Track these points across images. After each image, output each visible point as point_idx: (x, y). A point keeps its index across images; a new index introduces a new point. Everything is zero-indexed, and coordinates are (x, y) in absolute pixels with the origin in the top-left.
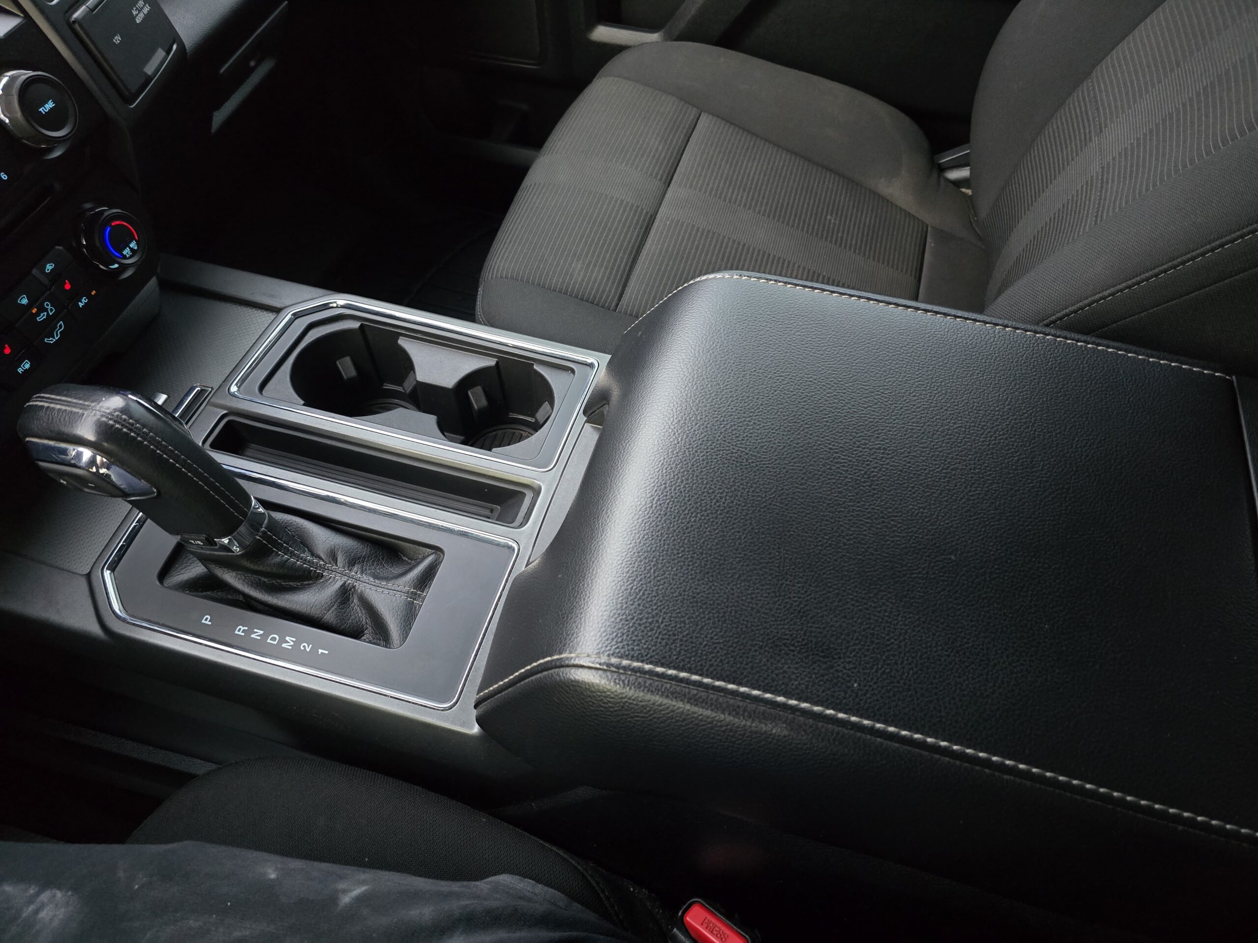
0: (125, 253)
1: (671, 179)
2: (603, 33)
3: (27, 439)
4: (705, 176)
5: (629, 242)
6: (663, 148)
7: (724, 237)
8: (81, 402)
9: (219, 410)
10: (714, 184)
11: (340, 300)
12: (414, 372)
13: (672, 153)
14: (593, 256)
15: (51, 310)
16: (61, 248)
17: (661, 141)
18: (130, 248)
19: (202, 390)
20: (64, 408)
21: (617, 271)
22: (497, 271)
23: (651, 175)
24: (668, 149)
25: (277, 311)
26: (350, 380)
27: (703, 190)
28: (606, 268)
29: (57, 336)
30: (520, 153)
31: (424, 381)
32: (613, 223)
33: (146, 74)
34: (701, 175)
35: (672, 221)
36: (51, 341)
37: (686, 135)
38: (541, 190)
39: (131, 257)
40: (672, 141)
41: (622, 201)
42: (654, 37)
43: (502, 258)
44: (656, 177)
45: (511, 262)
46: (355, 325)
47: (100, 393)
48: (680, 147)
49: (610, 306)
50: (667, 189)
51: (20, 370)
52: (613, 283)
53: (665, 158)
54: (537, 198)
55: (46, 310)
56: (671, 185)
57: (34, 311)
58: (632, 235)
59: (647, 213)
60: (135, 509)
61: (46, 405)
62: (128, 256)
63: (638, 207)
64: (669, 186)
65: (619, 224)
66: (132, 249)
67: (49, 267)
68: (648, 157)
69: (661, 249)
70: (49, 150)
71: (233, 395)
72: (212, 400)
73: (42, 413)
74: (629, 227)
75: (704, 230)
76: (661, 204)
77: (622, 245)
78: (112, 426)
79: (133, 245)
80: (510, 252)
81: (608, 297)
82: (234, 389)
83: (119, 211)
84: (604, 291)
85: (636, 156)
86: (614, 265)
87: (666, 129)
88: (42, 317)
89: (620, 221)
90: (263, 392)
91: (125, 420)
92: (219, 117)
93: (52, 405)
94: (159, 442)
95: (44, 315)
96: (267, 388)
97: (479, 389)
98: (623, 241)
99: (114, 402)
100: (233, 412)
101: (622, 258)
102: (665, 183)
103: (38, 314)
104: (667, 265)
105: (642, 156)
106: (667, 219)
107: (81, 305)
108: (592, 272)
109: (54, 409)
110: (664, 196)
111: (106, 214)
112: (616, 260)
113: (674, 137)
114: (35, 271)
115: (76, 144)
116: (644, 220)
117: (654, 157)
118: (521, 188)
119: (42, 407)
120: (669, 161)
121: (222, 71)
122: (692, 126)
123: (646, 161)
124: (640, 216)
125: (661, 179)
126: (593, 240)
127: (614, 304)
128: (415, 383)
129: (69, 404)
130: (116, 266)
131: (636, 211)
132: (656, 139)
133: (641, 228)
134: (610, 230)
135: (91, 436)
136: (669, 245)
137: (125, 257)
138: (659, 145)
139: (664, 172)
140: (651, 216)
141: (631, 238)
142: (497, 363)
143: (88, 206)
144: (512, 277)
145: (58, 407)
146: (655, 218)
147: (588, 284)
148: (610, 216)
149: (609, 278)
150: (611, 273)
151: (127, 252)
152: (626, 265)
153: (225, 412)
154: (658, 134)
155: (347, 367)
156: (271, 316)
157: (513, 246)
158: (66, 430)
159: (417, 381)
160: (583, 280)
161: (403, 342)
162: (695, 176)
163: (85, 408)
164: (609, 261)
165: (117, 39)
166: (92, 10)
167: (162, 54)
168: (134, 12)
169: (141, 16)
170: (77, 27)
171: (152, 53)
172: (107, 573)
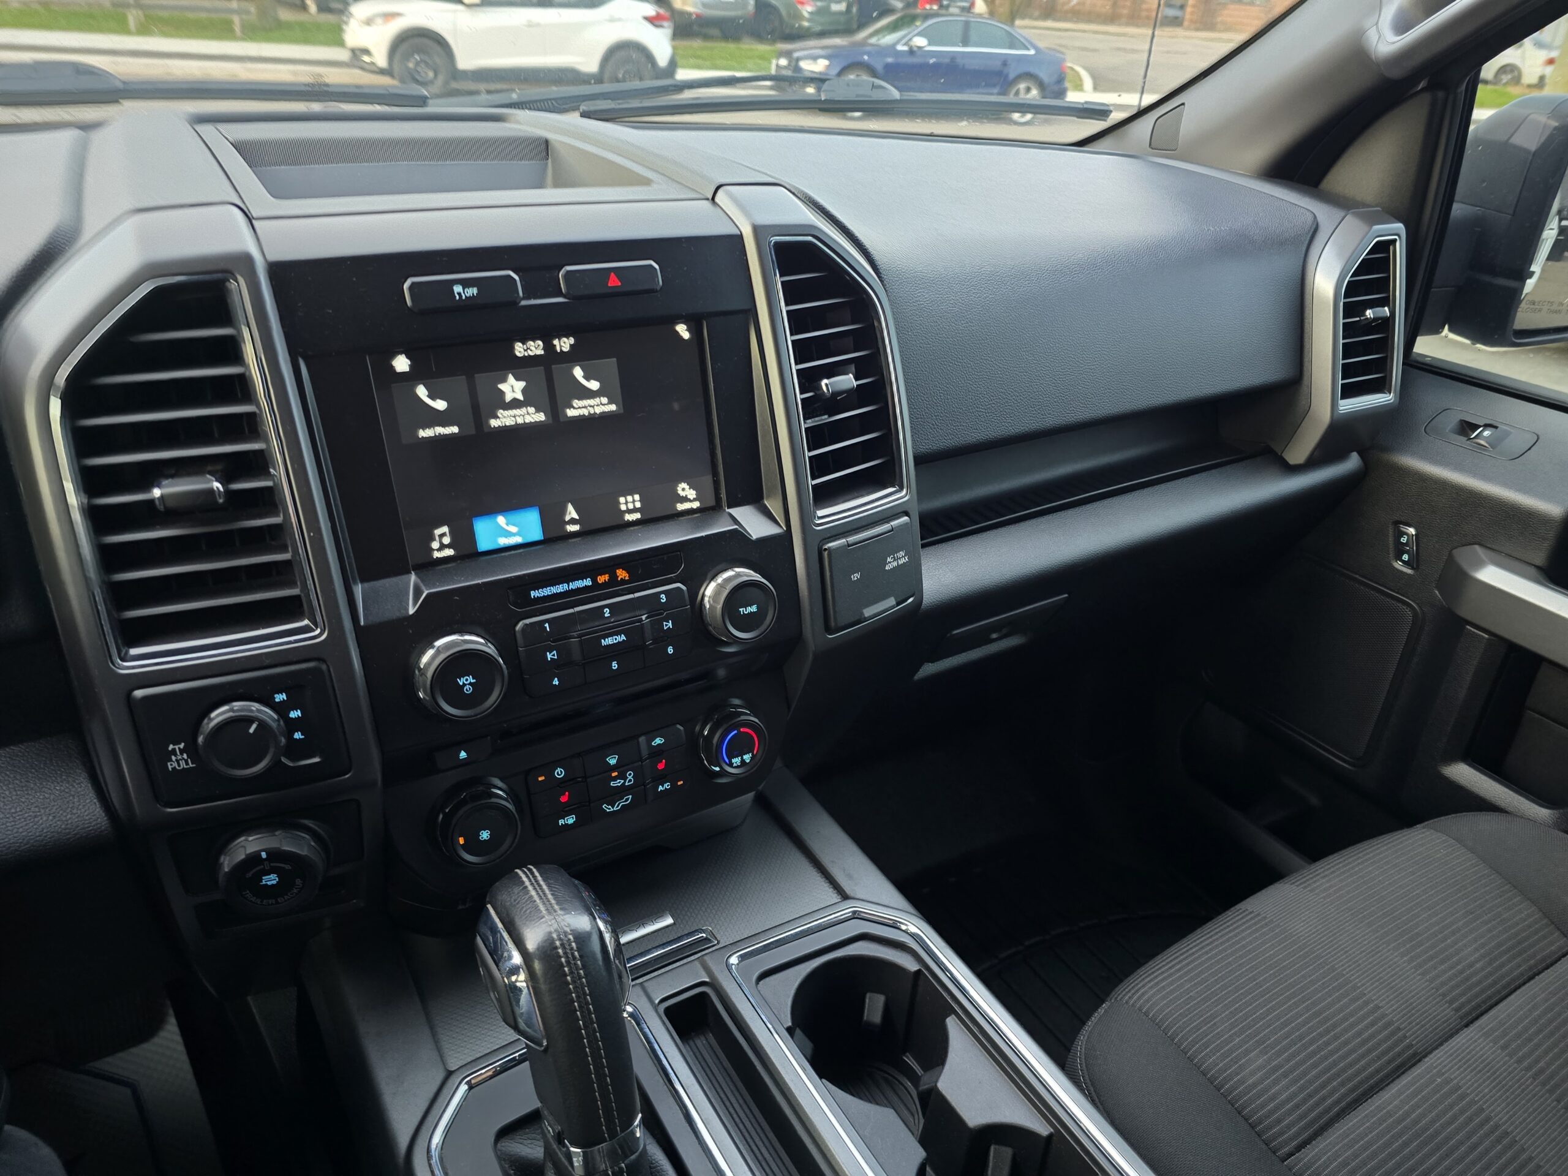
0: (734, 761)
1: (1477, 1018)
2: (1463, 773)
3: (489, 906)
4: (1538, 1045)
5: (1358, 1073)
6: (1483, 969)
7: (1531, 1159)
8: (553, 902)
9: (703, 973)
10: (1549, 1065)
11: (914, 926)
12: (943, 1068)
13: (1495, 983)
14: (1288, 1060)
15: (630, 781)
16: (682, 728)
17: (1483, 956)
18: (742, 758)
19: (706, 939)
20: (536, 898)
21: (1317, 1104)
22: (1139, 998)
23: (1444, 995)
24: (1491, 974)
25: (845, 897)
26: (869, 1024)
27: (1525, 1064)
28: (1301, 1089)
29: (618, 807)
30: (1279, 851)
31: (944, 1092)
32: (1346, 1030)
33: (862, 614)
34: (1530, 1040)
35: (1447, 1082)
36: (608, 808)
37: (1531, 968)
38: (1262, 927)
39: (736, 767)
40: (1502, 965)
41: (1377, 1008)
42: (1543, 814)
43: (1157, 984)
44: (1451, 1002)
45: (1164, 998)
46: (912, 966)
47: (575, 904)
48: (1513, 980)
49: (1279, 1149)
50: (1461, 1029)
51: (561, 822)
52: (1301, 1118)
53: (1480, 982)
54: (1250, 934)
55: (625, 778)
56: (1472, 1028)
57: (614, 774)
58: (1369, 1065)
59: (1410, 1046)
61: (527, 883)
62: (735, 765)
63: (1399, 1029)
64: (1467, 1025)
65: (1354, 1037)
66: (743, 761)
67: (658, 741)
68: (1451, 968)
69: (1407, 1114)
70: (727, 644)
71: (728, 966)
72: (706, 958)
73: (516, 890)
74: (1369, 1051)
75: (1497, 1127)
76: (1441, 1044)
77: (1343, 1070)
78: (556, 948)
79: (747, 758)
80: (1171, 984)
81: (1281, 1133)
82: (734, 960)
83: (756, 720)
84: (1279, 1121)
85: (1431, 958)
86: (1317, 1091)
87: (1499, 945)
88: (618, 783)
89: (1359, 1034)
90: (761, 983)
91: (572, 949)
92: (929, 669)
93: (530, 888)
95: (619, 782)
96: (767, 980)
97: (1007, 1152)
98: (1351, 1065)
99: (581, 922)
100: (714, 984)
101: (1334, 1091)
102: (1461, 1018)
103: (615, 779)
104: (1406, 1144)
105: (1442, 962)
106: (1440, 1074)
107: (661, 788)
108: (1276, 1082)
109: (528, 892)
110: (1451, 1036)
111: (743, 717)
112: (1323, 1086)
113: (1509, 961)
114: (642, 739)
115: (749, 648)
116: (1399, 1054)
117: (1460, 972)
118: (1238, 907)
119: (523, 882)
120: (1483, 991)
121: (955, 632)
122: (1549, 961)
123: (1445, 972)
124: (1396, 1044)
125: (1457, 1010)
126: (1301, 1038)
127: (1286, 1150)
128: (934, 1085)
129: (543, 896)
130: (717, 769)
131: (1393, 1034)
132: (1476, 950)
133: (1389, 1062)
134: (1336, 1038)
135: (531, 945)
136: (1423, 1115)
137: (731, 765)
138: (1477, 961)
139: (1469, 1001)
140: (1415, 1054)
141: (1364, 1068)
142: (1051, 1136)
143: (737, 702)
144: (1153, 1020)
145: (533, 893)
146: (1420, 1061)
147: (1259, 1095)
148: (1345, 1019)
149: (1297, 1106)
150: (1304, 1101)
151: (736, 761)
152: (1338, 1102)
153: (707, 980)
154: (1483, 945)
155: (874, 1007)
156: (834, 897)
157: (1181, 977)
158: (518, 922)
159: (936, 1086)
160: (1254, 1085)
161: (951, 1023)
162: (1519, 1035)
163: (550, 910)
164: (1310, 1082)
165: (856, 576)
166: (849, 545)
167: (892, 601)
168: (889, 560)
169: (895, 564)
170: (826, 553)
171: (884, 597)
172: (464, 1088)
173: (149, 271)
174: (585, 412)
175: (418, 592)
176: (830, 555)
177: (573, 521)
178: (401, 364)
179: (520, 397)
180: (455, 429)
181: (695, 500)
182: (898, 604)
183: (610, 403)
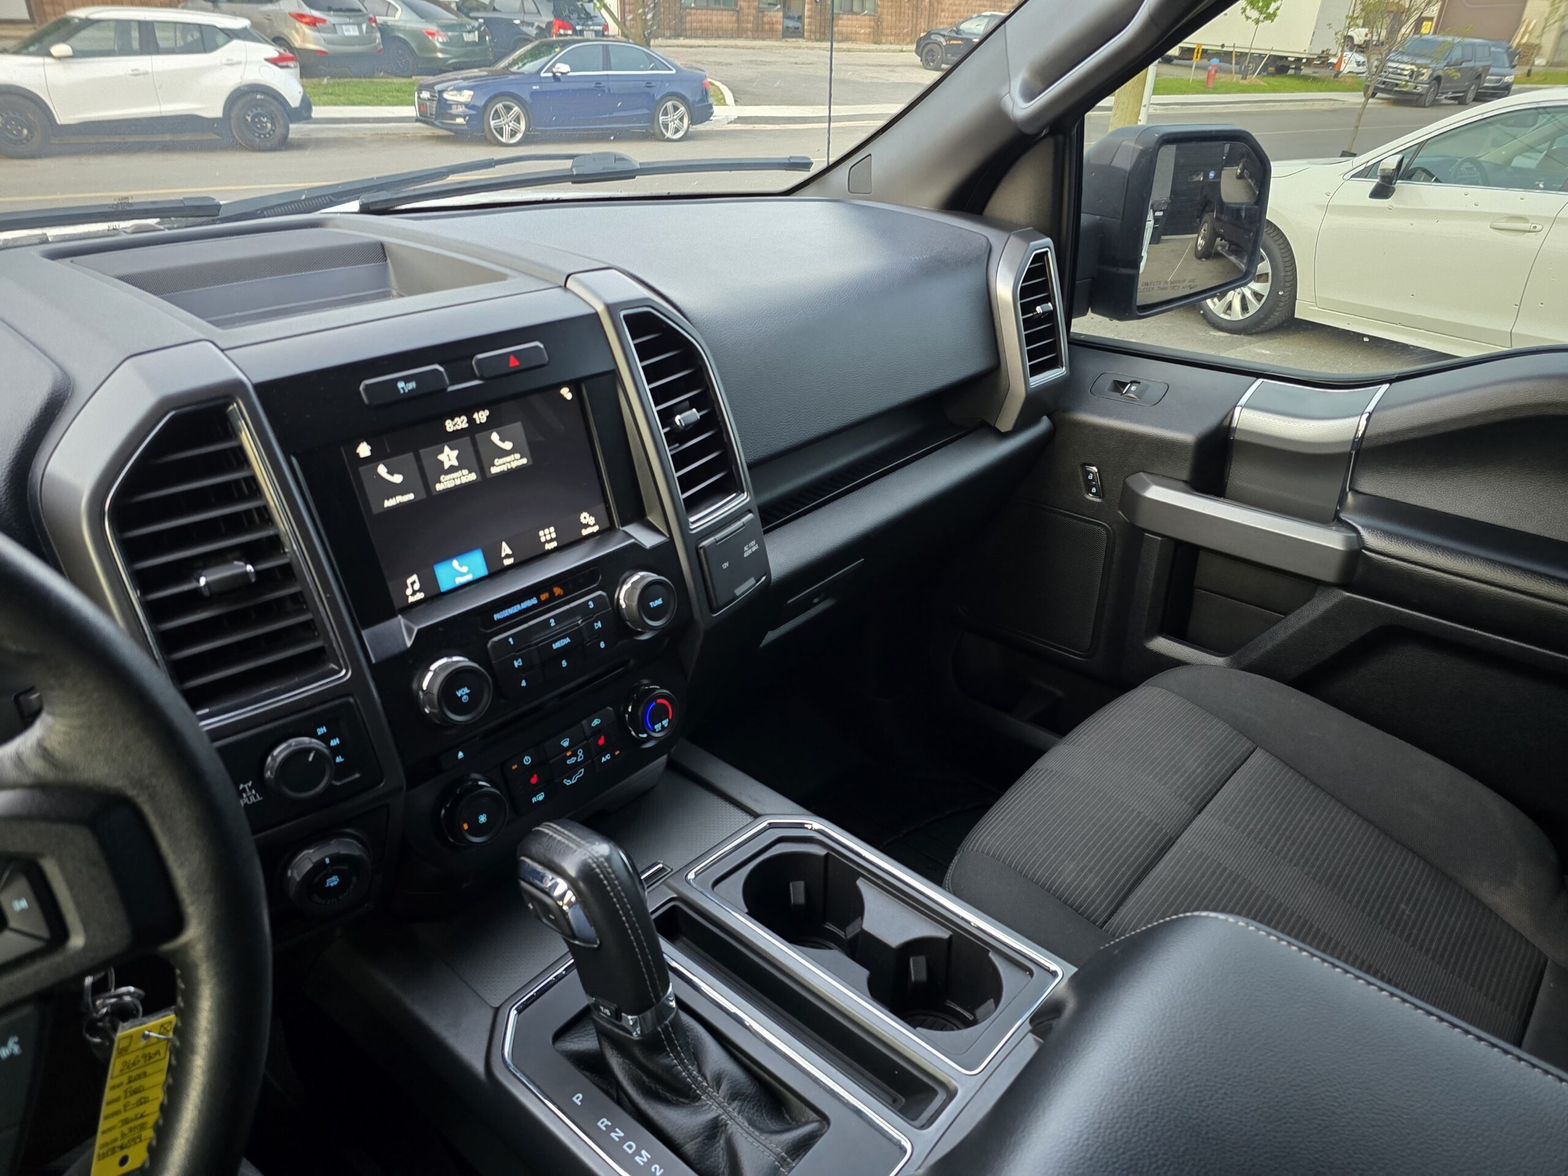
0: (656, 727)
1: (1205, 806)
2: (1162, 645)
3: (522, 858)
4: (1248, 814)
5: (1137, 859)
6: (1202, 772)
7: (1256, 888)
8: (578, 840)
9: (670, 892)
10: (1256, 825)
11: (815, 824)
12: (862, 919)
13: (1211, 780)
14: (1090, 861)
15: (581, 757)
16: (611, 709)
17: (1200, 764)
18: (660, 724)
19: (663, 868)
20: (563, 840)
21: (1115, 885)
22: (980, 845)
23: (1181, 796)
24: (1208, 775)
25: (756, 816)
26: (797, 906)
27: (1241, 829)
28: (1103, 878)
29: (574, 780)
31: (869, 931)
32: (1123, 833)
33: (734, 594)
34: (1241, 812)
35: (1195, 851)
36: (568, 782)
37: (1232, 765)
38: (1051, 777)
39: (659, 732)
40: (1214, 767)
41: (1139, 814)
42: (1220, 661)
43: (990, 833)
44: (1186, 799)
45: (997, 840)
46: (821, 852)
47: (596, 837)
48: (1223, 776)
49: (1097, 921)
50: (1196, 816)
51: (534, 800)
52: (1106, 897)
53: (1202, 782)
54: (1045, 784)
55: (577, 756)
56: (1203, 813)
57: (569, 754)
58: (1142, 852)
59: (1166, 834)
60: (570, 954)
61: (551, 833)
62: (657, 730)
63: (1157, 824)
64: (1199, 812)
65: (1129, 836)
66: (663, 726)
67: (596, 722)
68: (1182, 776)
69: (1173, 879)
70: (641, 633)
71: (688, 882)
72: (669, 880)
73: (545, 839)
74: (1141, 843)
75: (1231, 873)
76: (1185, 829)
77: (1127, 859)
78: (593, 869)
79: (665, 723)
80: (1000, 829)
81: (1096, 910)
82: (691, 876)
83: (667, 692)
84: (1093, 902)
85: (1167, 773)
86: (1113, 877)
87: (1209, 755)
89: (1132, 833)
90: (715, 889)
91: (605, 867)
92: (771, 636)
93: (555, 835)
94: (622, 897)
95: (573, 760)
96: (719, 885)
97: (922, 960)
98: (1131, 855)
99: (602, 849)
100: (681, 898)
101: (1124, 874)
102: (1195, 808)
103: (570, 757)
104: (1177, 897)
105: (1176, 773)
106: (1189, 847)
107: (604, 760)
108: (1085, 877)
109: (555, 839)
110: (1191, 822)
111: (657, 692)
112: (1116, 873)
113: (1218, 763)
114: (584, 722)
115: (662, 632)
116: (1161, 841)
117: (1188, 778)
118: (1034, 767)
119: (547, 834)
120: (1205, 787)
121: (789, 602)
122: (1243, 759)
123: (1178, 779)
124: (1156, 835)
125: (1191, 803)
126: (1094, 845)
127: (1101, 920)
128: (859, 930)
129: (568, 838)
130: (645, 736)
131: (1153, 828)
132: (1195, 761)
133: (1155, 847)
134: (1118, 839)
135: (572, 872)
136: (1184, 877)
137: (654, 730)
138: (1197, 768)
139: (1197, 796)
140: (1170, 839)
141: (1140, 855)
142: (951, 937)
143: (645, 681)
144: (993, 856)
145: (559, 838)
146: (1174, 842)
147: (1076, 889)
148: (1121, 825)
149: (1102, 890)
150: (1107, 885)
151: (658, 727)
152: (1127, 881)
153: (675, 895)
154: (1199, 757)
155: (797, 892)
156: (749, 819)
157: (1005, 824)
158: (557, 860)
159: (862, 930)
160: (1072, 882)
161: (861, 883)
162: (1234, 811)
163: (579, 845)
164: (1107, 872)
165: (726, 565)
166: (717, 542)
167: (752, 581)
168: (746, 548)
169: (750, 552)
170: (702, 551)
171: (746, 579)
172: (514, 1012)
173: (164, 405)
174: (504, 468)
175: (410, 631)
176: (705, 551)
177: (508, 556)
178: (364, 450)
179: (456, 463)
180: (411, 496)
181: (594, 525)
182: (757, 582)
183: (522, 457)
